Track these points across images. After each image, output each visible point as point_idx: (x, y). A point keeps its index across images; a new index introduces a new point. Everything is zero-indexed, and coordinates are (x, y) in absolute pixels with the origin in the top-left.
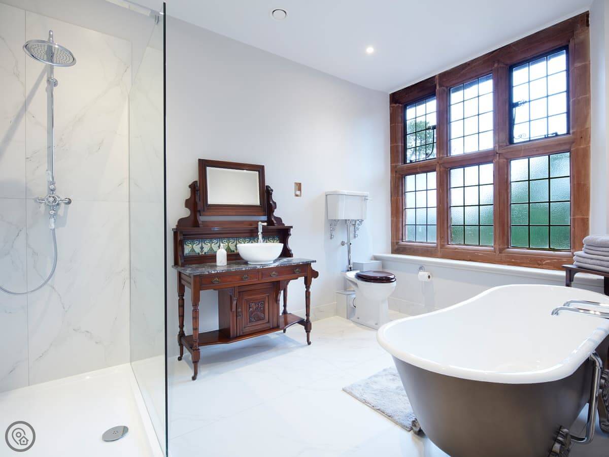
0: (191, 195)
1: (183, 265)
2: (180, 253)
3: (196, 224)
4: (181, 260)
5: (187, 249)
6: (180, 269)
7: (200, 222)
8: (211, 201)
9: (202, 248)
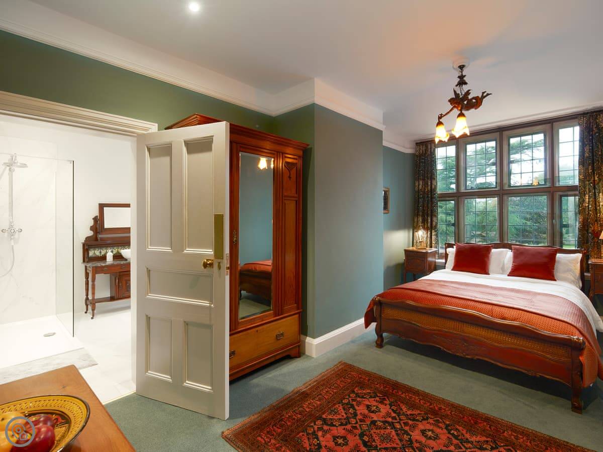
0: (94, 224)
1: (87, 262)
2: (86, 256)
3: (96, 239)
4: (86, 259)
5: (91, 253)
6: (86, 264)
7: (99, 239)
8: (106, 226)
9: (100, 252)
